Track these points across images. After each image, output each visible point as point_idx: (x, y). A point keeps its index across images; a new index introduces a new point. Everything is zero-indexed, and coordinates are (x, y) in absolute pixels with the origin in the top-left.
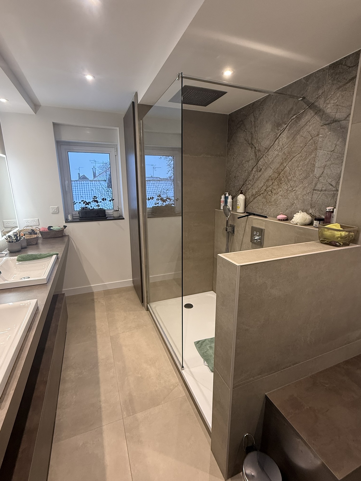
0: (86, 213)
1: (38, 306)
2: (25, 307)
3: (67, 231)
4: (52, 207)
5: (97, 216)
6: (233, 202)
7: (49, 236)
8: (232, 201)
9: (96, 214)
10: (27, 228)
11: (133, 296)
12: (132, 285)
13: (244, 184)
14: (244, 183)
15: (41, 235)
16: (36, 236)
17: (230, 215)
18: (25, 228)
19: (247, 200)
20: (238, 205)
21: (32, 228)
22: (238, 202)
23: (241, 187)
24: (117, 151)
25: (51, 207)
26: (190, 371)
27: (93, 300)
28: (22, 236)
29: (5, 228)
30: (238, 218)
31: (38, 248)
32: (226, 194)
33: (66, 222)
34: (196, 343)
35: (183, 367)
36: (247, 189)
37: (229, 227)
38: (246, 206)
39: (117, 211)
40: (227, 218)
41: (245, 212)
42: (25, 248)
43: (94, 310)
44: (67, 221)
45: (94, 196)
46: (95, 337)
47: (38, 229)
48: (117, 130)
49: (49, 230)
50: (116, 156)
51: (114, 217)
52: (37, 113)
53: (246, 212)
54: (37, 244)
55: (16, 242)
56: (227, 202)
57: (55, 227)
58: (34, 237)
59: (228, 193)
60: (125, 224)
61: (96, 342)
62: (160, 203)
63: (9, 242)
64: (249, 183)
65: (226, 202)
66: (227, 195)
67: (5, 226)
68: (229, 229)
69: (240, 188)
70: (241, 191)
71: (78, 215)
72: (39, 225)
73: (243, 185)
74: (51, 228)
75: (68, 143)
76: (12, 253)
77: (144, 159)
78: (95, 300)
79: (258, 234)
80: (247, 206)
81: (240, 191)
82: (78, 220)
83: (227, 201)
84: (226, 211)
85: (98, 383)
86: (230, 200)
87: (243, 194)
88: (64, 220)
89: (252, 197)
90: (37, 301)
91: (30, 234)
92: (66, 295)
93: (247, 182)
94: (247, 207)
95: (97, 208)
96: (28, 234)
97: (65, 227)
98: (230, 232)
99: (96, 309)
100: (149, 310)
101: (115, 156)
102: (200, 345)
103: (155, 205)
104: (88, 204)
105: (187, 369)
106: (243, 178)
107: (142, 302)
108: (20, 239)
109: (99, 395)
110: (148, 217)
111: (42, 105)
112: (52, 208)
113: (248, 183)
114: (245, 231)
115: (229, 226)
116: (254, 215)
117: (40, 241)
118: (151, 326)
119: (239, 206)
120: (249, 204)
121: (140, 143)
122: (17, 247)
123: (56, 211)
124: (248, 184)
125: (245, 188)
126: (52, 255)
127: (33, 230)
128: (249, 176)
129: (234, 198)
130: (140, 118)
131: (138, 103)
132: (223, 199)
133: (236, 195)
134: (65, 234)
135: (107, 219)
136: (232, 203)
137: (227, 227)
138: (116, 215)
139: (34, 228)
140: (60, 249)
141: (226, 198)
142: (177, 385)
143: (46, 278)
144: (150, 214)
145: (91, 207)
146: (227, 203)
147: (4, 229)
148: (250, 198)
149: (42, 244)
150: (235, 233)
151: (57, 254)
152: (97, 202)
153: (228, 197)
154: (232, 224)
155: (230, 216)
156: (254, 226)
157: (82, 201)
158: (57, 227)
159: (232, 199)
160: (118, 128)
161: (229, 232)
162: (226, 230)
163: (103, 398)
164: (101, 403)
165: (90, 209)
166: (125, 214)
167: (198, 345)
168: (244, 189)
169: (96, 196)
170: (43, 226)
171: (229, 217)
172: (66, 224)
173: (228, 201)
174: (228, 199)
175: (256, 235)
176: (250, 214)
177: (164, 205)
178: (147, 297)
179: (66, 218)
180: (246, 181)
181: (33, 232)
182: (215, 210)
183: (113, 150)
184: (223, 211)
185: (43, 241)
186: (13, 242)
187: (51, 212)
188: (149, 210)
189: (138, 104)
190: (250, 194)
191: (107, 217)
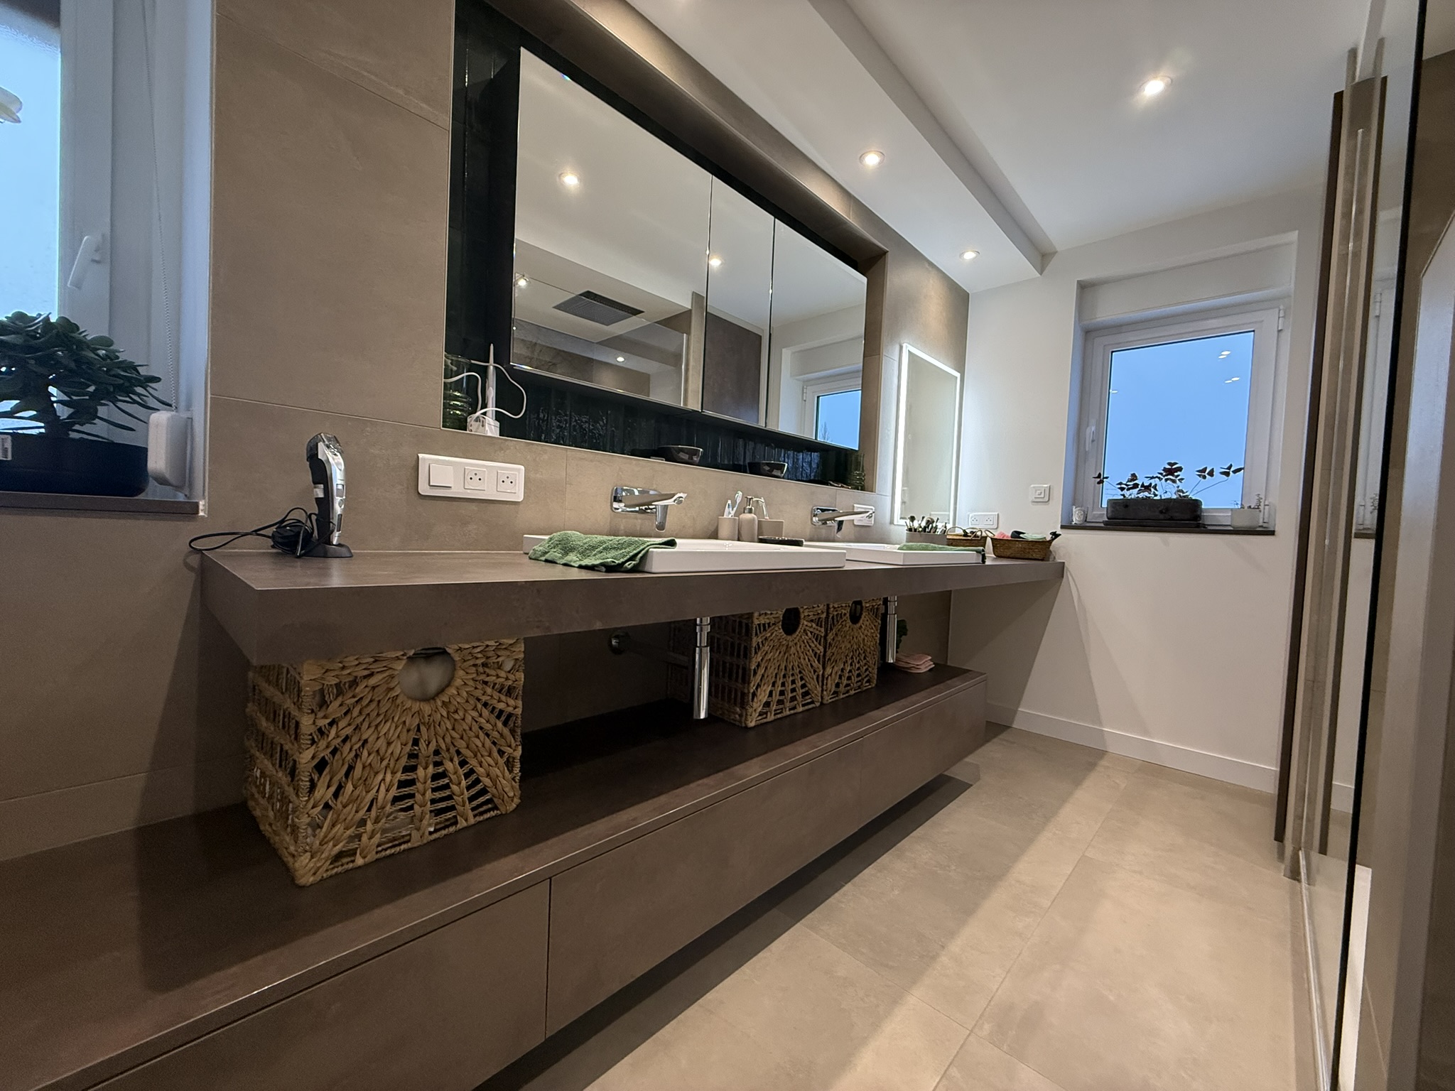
0: (1127, 506)
3: (1059, 549)
5: (1162, 517)
7: (1008, 553)
9: (1161, 512)
15: (993, 548)
24: (1287, 315)
25: (1032, 486)
33: (1062, 527)
39: (1249, 509)
43: (1077, 783)
44: (1066, 524)
47: (989, 534)
48: (1291, 241)
49: (1014, 538)
50: (1279, 331)
51: (1232, 526)
52: (1045, 273)
55: (922, 532)
57: (1031, 534)
58: (969, 539)
61: (1031, 841)
71: (1104, 512)
72: (997, 528)
74: (1021, 535)
75: (1117, 328)
78: (1099, 768)
82: (1102, 525)
88: (1060, 520)
95: (1174, 496)
97: (1055, 535)
101: (1276, 333)
104: (1146, 489)
107: (1280, 836)
111: (1058, 250)
112: (1034, 487)
123: (1042, 496)
130: (1357, 127)
131: (1353, 82)
134: (1052, 555)
135: (1203, 530)
138: (1241, 521)
145: (1155, 495)
158: (1035, 535)
160: (1297, 232)
165: (1151, 500)
166: (1283, 523)
172: (1059, 532)
178: (1300, 817)
179: (1066, 517)
183: (1271, 315)
186: (915, 530)
187: (1032, 498)
189: (1356, 84)
191: (1201, 526)
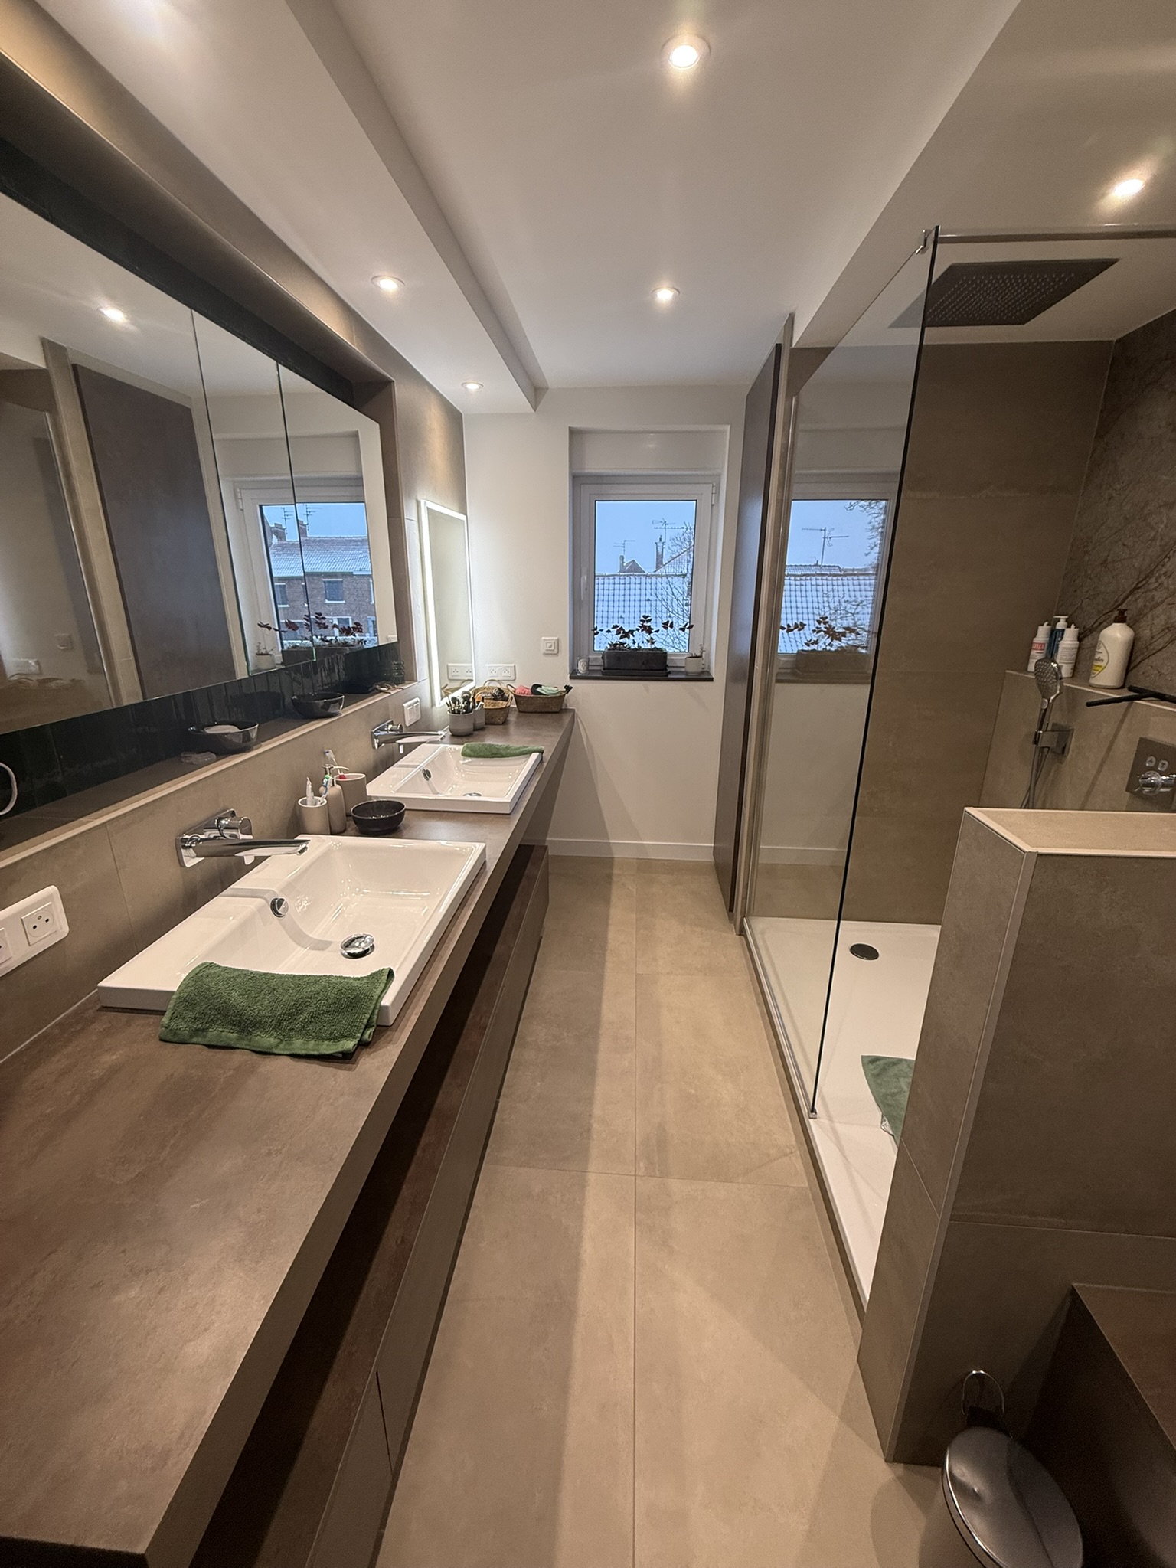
0: (619, 658)
1: (487, 859)
2: (462, 855)
3: (570, 700)
4: (547, 638)
5: (643, 667)
6: (1079, 648)
7: (531, 709)
8: (1077, 646)
9: (643, 663)
10: (491, 685)
11: (710, 888)
12: (711, 859)
13: (1140, 588)
14: (1139, 585)
15: (517, 704)
16: (504, 704)
17: (1058, 692)
18: (486, 685)
19: (1139, 644)
20: (1099, 660)
21: (499, 686)
22: (1102, 649)
23: (1122, 597)
24: (718, 492)
25: (543, 638)
26: (835, 1132)
27: (609, 876)
28: (478, 702)
29: (450, 680)
30: (1089, 705)
31: (506, 733)
32: (1059, 620)
33: (571, 678)
34: (866, 1061)
35: (813, 1110)
36: (1147, 604)
37: (1046, 731)
38: (1131, 667)
39: (697, 657)
40: (1046, 701)
41: (1122, 687)
42: (482, 729)
43: (607, 901)
44: (574, 675)
45: (644, 617)
46: (602, 964)
47: (512, 689)
48: (724, 432)
49: (533, 693)
50: (713, 505)
51: (686, 673)
52: (538, 409)
53: (1127, 685)
54: (505, 722)
55: (466, 713)
56: (1058, 648)
57: (547, 689)
58: (501, 707)
59: (1067, 617)
60: (714, 693)
61: (601, 977)
62: (824, 643)
63: (453, 712)
64: (1161, 584)
65: (1052, 648)
66: (1061, 625)
67: (450, 677)
68: (1047, 739)
69: (1119, 602)
70: (1122, 612)
71: (600, 662)
72: (515, 679)
73: (1132, 592)
74: (539, 689)
75: (599, 479)
76: (457, 736)
77: (787, 510)
78: (615, 879)
79: (1162, 767)
80: (1135, 667)
81: (1116, 613)
82: (600, 675)
83: (1058, 645)
84: (1045, 679)
85: (591, 1072)
86: (1069, 640)
87: (1128, 625)
88: (568, 671)
89: (1162, 634)
90: (485, 847)
91: (494, 699)
92: (551, 852)
93: (1153, 580)
94: (1134, 671)
95: (649, 646)
96: (490, 699)
97: (568, 688)
98: (1049, 748)
99: (614, 899)
100: (745, 936)
101: (710, 506)
102: (877, 1068)
103: (806, 648)
104: (626, 635)
105: (826, 1122)
106: (1136, 565)
107: (731, 908)
108: (474, 707)
109: (590, 1100)
110: (778, 681)
111: (550, 387)
112: (545, 640)
113: (1156, 585)
114: (1110, 748)
115: (1049, 728)
116: (1161, 697)
117: (512, 718)
118: (743, 978)
119: (1103, 664)
120: (1146, 660)
121: (783, 467)
122: (465, 726)
123: (553, 648)
124: (1156, 589)
125: (1141, 603)
126: (530, 753)
127: (501, 691)
129: (1087, 636)
130: (794, 390)
131: (791, 345)
132: (1042, 634)
133: (1097, 624)
134: (566, 706)
135: (670, 676)
136: (1075, 651)
137: (1040, 730)
138: (693, 668)
139: (503, 686)
140: (548, 741)
141: (1055, 636)
142: (788, 1151)
143: (509, 801)
144: (789, 671)
145: (634, 643)
146: (1057, 652)
147: (448, 682)
148: (1153, 638)
149: (517, 724)
150: (1069, 756)
151: (542, 752)
152: (649, 630)
153: (1063, 631)
154: (1063, 723)
155: (1056, 697)
156: (1151, 735)
157: (615, 627)
158: (550, 689)
159: (1080, 639)
160: (729, 426)
161: (1043, 748)
162: (1036, 742)
163: (597, 1111)
164: (592, 1121)
165: (629, 648)
166: (718, 668)
167: (872, 1067)
168: (1131, 608)
169: (648, 616)
170: (522, 684)
171: (1052, 698)
172: (569, 683)
173: (1060, 647)
174: (1062, 638)
175: (1154, 769)
176: (1143, 694)
177: (833, 649)
178: (745, 898)
179: (573, 667)
180: (1149, 576)
181: (501, 695)
182: (1005, 673)
183: (707, 490)
184: (1034, 677)
185: (517, 718)
186: (459, 712)
187: (543, 650)
188: (785, 659)
189: (793, 349)
190: (1159, 623)
191: (670, 673)
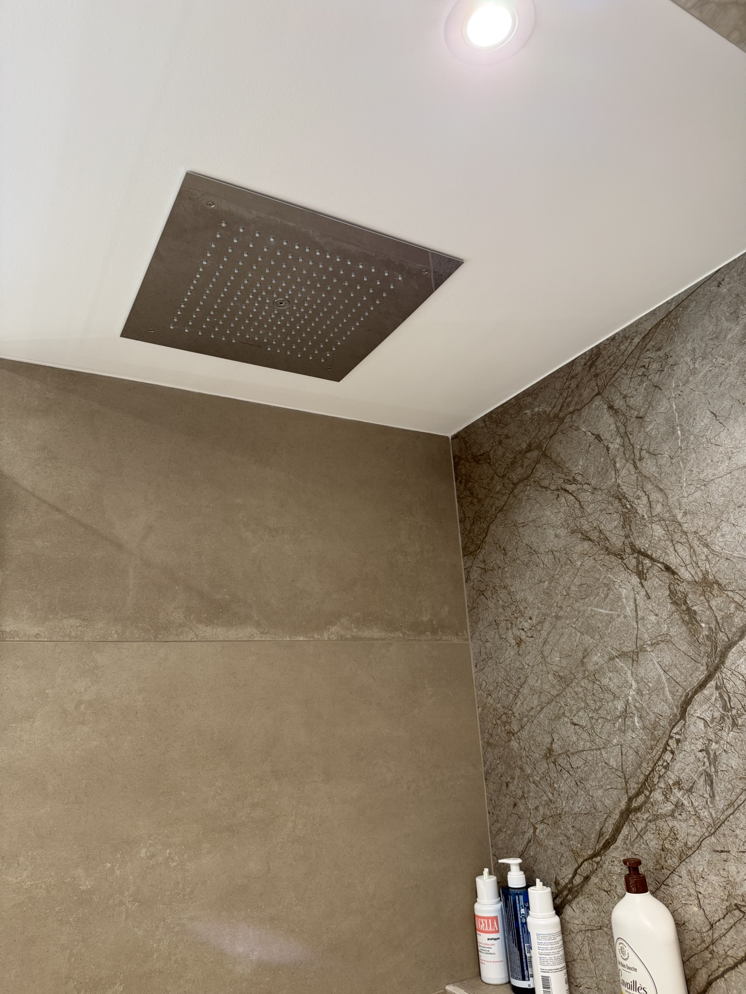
8: (558, 928)
13: (638, 809)
14: (635, 804)
22: (632, 961)
23: (611, 828)
32: (507, 866)
59: (519, 861)
64: (678, 805)
65: (516, 931)
66: (515, 878)
70: (631, 865)
73: (625, 814)
86: (540, 918)
87: (658, 899)
93: (657, 796)
106: (612, 763)
113: (669, 807)
124: (673, 816)
128: (668, 756)
132: (488, 901)
136: (558, 937)
141: (513, 902)
146: (529, 941)
148: (711, 931)
153: (524, 892)
159: (558, 908)
174: (528, 909)
180: (646, 785)
190: (708, 893)
